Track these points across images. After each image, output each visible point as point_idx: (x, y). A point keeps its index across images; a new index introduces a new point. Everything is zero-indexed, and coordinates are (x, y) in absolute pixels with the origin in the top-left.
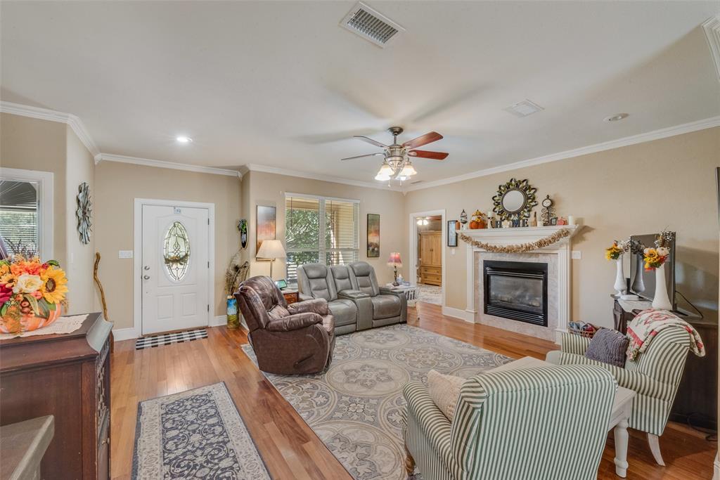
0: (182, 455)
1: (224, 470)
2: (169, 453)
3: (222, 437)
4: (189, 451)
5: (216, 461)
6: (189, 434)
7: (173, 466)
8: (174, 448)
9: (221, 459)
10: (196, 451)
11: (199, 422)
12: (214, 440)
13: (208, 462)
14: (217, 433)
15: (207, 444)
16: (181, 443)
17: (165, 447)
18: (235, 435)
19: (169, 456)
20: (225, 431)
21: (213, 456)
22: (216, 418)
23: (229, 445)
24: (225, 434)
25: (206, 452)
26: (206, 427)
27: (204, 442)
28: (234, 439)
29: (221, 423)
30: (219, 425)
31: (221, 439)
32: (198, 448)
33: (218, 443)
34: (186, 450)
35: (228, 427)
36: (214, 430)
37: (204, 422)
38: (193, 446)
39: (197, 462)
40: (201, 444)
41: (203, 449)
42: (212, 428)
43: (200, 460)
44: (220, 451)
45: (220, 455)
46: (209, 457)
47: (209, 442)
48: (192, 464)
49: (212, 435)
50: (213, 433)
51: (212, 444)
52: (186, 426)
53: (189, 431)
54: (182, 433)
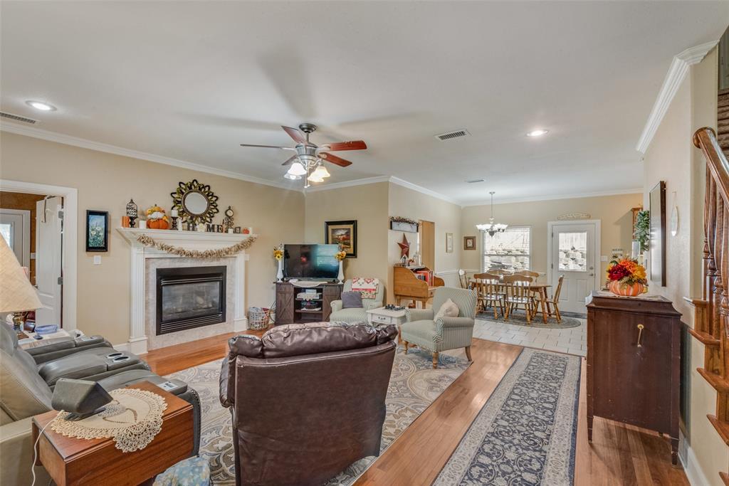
0: (529, 449)
1: (508, 421)
2: (539, 459)
3: (490, 439)
4: (523, 449)
5: (508, 428)
6: (514, 464)
7: (539, 446)
8: (533, 460)
9: (505, 427)
10: (517, 445)
11: (497, 470)
12: (498, 442)
13: (514, 432)
14: (491, 446)
15: (506, 443)
16: (526, 460)
17: (542, 467)
18: (480, 433)
19: (539, 456)
20: (484, 441)
21: (508, 433)
22: (480, 460)
23: (491, 430)
24: (486, 440)
25: (510, 439)
26: (495, 458)
27: (507, 446)
28: (483, 432)
29: (481, 451)
30: (483, 450)
31: (493, 438)
32: (515, 445)
33: (497, 438)
34: (524, 451)
35: (479, 443)
36: (491, 450)
37: (493, 465)
38: (517, 449)
39: (521, 437)
40: (510, 447)
41: (511, 442)
42: (491, 452)
43: (518, 437)
44: (500, 432)
45: (502, 429)
46: (511, 434)
47: (503, 444)
48: (525, 438)
49: (496, 447)
50: (494, 447)
51: (502, 440)
52: (512, 476)
53: (512, 467)
54: (520, 471)
